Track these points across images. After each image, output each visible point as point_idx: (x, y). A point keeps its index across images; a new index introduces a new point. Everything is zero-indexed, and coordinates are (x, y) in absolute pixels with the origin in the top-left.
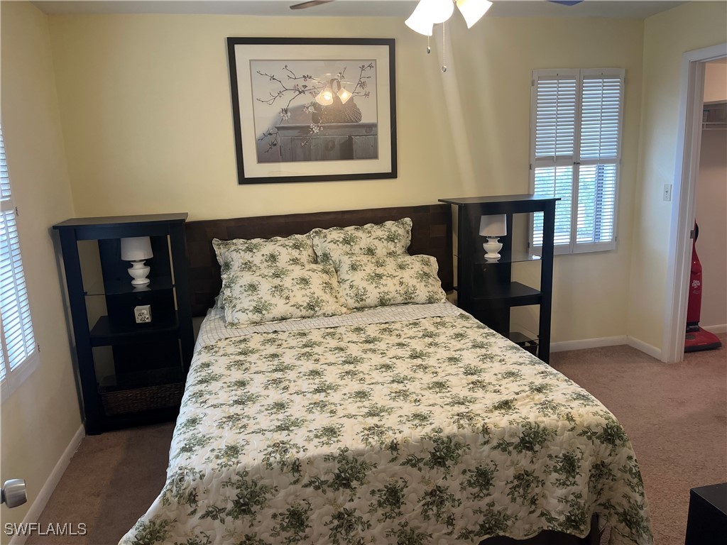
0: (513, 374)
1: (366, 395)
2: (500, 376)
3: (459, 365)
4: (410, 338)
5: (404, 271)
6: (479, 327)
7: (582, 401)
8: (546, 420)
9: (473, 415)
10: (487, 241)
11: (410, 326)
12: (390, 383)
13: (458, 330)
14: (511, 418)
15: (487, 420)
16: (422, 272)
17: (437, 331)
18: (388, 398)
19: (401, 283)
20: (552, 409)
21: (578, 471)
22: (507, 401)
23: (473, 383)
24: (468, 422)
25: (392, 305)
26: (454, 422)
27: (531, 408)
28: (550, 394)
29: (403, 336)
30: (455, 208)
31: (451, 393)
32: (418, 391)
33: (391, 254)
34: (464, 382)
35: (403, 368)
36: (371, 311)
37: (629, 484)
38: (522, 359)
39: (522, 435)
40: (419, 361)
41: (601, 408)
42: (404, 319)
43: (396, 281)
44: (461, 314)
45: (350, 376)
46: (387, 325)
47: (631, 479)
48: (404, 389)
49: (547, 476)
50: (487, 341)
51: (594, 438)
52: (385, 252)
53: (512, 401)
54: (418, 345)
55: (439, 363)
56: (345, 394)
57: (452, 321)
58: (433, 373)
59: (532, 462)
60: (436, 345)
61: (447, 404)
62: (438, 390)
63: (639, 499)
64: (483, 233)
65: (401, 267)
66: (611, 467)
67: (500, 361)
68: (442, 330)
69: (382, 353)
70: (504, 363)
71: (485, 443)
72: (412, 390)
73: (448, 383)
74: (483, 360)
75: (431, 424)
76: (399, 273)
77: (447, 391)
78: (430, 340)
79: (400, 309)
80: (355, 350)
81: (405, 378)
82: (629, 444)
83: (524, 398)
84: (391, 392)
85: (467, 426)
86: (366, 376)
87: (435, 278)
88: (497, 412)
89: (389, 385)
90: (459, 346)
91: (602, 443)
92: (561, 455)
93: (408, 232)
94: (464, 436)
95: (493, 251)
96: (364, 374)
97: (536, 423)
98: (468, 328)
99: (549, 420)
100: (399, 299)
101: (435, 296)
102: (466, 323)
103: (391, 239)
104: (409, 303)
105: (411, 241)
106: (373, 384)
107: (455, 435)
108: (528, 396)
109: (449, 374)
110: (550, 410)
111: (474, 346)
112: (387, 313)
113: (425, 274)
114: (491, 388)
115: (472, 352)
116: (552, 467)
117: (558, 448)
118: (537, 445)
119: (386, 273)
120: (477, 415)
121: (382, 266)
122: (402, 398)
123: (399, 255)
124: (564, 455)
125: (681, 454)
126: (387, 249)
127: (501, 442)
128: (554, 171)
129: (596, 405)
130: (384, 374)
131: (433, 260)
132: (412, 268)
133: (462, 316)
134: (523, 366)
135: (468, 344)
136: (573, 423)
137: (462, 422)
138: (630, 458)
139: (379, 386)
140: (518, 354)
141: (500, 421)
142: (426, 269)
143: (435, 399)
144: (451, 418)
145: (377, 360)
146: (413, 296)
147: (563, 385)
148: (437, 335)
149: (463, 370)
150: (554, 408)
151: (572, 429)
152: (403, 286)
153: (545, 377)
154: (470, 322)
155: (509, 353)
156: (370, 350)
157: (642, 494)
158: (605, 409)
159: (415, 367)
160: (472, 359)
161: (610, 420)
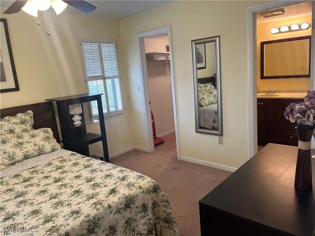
0: (109, 175)
1: (38, 212)
2: (103, 178)
3: (82, 179)
4: (49, 172)
5: (35, 138)
6: (83, 158)
7: (142, 179)
8: (132, 192)
9: (101, 202)
10: (73, 117)
11: (47, 166)
12: (49, 200)
13: (74, 162)
14: (118, 196)
15: (108, 202)
16: (45, 137)
17: (63, 165)
18: (52, 208)
19: (35, 145)
20: (132, 186)
21: (148, 209)
22: (113, 189)
23: (93, 185)
24: (100, 206)
25: (31, 157)
26: (94, 209)
27: (124, 188)
28: (129, 179)
29: (45, 172)
30: (55, 103)
31: (84, 194)
32: (67, 199)
33: (24, 131)
34: (88, 186)
35: (53, 189)
36: (20, 163)
37: (165, 206)
38: (109, 167)
39: (125, 203)
40: (60, 183)
41: (149, 179)
42: (42, 163)
43: (32, 144)
44: (71, 153)
45: (23, 204)
46: (33, 169)
47: (165, 204)
48: (59, 200)
49: (137, 216)
50: (90, 163)
51: (150, 193)
52: (20, 130)
53: (115, 188)
54: (56, 174)
55: (71, 181)
56: (25, 216)
57: (68, 158)
58: (70, 187)
59: (131, 213)
60: (65, 172)
61: (86, 201)
62: (77, 195)
63: (169, 210)
64: (71, 113)
65: (33, 136)
66: (157, 202)
67: (100, 171)
68: (65, 163)
69: (37, 185)
70: (102, 171)
71: (111, 213)
72: (64, 200)
73: (81, 189)
74: (92, 173)
75: (83, 214)
76: (33, 140)
77: (82, 194)
78: (61, 170)
79: (37, 158)
80: (20, 188)
81: (57, 194)
82: (162, 190)
83: (119, 185)
84: (53, 205)
85: (101, 208)
86: (33, 201)
87: (53, 138)
88: (111, 196)
89: (49, 201)
90: (77, 169)
91: (153, 193)
92: (141, 205)
93: (31, 118)
94: (100, 214)
95: (77, 121)
96: (32, 200)
97: (129, 195)
98: (78, 159)
99: (133, 192)
100: (36, 153)
101: (55, 147)
102: (75, 157)
103: (23, 122)
104: (41, 154)
105: (34, 122)
106: (39, 204)
107: (96, 215)
108: (120, 184)
109: (79, 185)
110: (132, 187)
111: (85, 167)
112: (31, 163)
113: (47, 137)
114: (102, 185)
115: (85, 171)
116: (138, 211)
117: (139, 202)
118: (132, 205)
119: (24, 141)
120: (103, 201)
121: (21, 138)
122: (60, 206)
123: (29, 130)
124: (142, 204)
125: (167, 186)
126: (21, 128)
127: (117, 209)
128: (96, 82)
129: (147, 178)
130: (44, 196)
131: (49, 130)
132: (39, 136)
133: (72, 154)
134: (111, 170)
135: (81, 167)
136: (142, 189)
137: (98, 207)
138: (163, 196)
139: (44, 204)
140: (107, 166)
141: (114, 200)
142: (47, 135)
143: (78, 200)
144: (91, 207)
145: (36, 189)
146: (43, 150)
147: (131, 174)
148: (64, 167)
149: (85, 180)
150: (133, 185)
151: (143, 192)
152: (37, 146)
153: (122, 173)
154: (77, 156)
155: (102, 166)
156: (29, 185)
157: (170, 208)
158: (151, 179)
159: (59, 187)
160: (87, 174)
161: (154, 183)
